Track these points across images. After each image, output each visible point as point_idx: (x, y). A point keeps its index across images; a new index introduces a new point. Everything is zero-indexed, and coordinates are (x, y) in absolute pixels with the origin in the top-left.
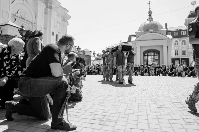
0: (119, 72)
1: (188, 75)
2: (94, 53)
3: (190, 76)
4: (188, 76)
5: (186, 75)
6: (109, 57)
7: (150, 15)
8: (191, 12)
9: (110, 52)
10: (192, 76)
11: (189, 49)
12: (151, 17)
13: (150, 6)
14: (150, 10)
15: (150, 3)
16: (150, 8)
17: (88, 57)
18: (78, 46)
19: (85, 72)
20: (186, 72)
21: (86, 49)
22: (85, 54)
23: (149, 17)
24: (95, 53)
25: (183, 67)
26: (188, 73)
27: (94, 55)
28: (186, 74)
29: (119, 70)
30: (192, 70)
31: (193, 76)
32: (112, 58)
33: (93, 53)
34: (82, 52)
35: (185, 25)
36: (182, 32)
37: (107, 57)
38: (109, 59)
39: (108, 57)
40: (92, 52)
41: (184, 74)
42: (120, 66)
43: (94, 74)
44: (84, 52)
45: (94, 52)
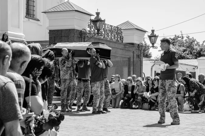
2: (153, 37)
17: (133, 49)
18: (98, 14)
19: (115, 99)
21: (128, 23)
22: (122, 38)
24: (156, 37)
27: (153, 44)
33: (150, 37)
34: (111, 31)
40: (145, 32)
43: (146, 105)
44: (118, 33)
45: (153, 31)
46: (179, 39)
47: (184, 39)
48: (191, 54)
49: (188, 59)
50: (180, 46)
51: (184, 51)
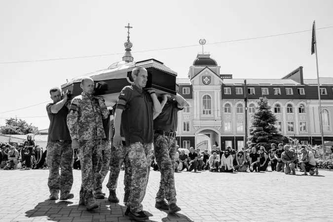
0: (139, 167)
1: (187, 169)
3: (190, 170)
4: (188, 171)
5: (183, 169)
6: (83, 113)
7: (128, 50)
8: (199, 57)
9: (88, 94)
10: (193, 170)
11: (194, 121)
12: (130, 53)
13: (128, 33)
14: (128, 40)
15: (129, 27)
16: (128, 37)
20: (183, 163)
23: (127, 53)
25: (180, 153)
26: (188, 165)
28: (184, 167)
29: (135, 160)
30: (194, 158)
31: (195, 170)
32: (95, 116)
35: (189, 76)
36: (183, 88)
37: (74, 111)
38: (82, 119)
39: (79, 112)
41: (180, 166)
42: (138, 145)
46: (14, 121)
47: (17, 121)
48: (22, 131)
49: (19, 134)
50: (14, 125)
51: (17, 129)
